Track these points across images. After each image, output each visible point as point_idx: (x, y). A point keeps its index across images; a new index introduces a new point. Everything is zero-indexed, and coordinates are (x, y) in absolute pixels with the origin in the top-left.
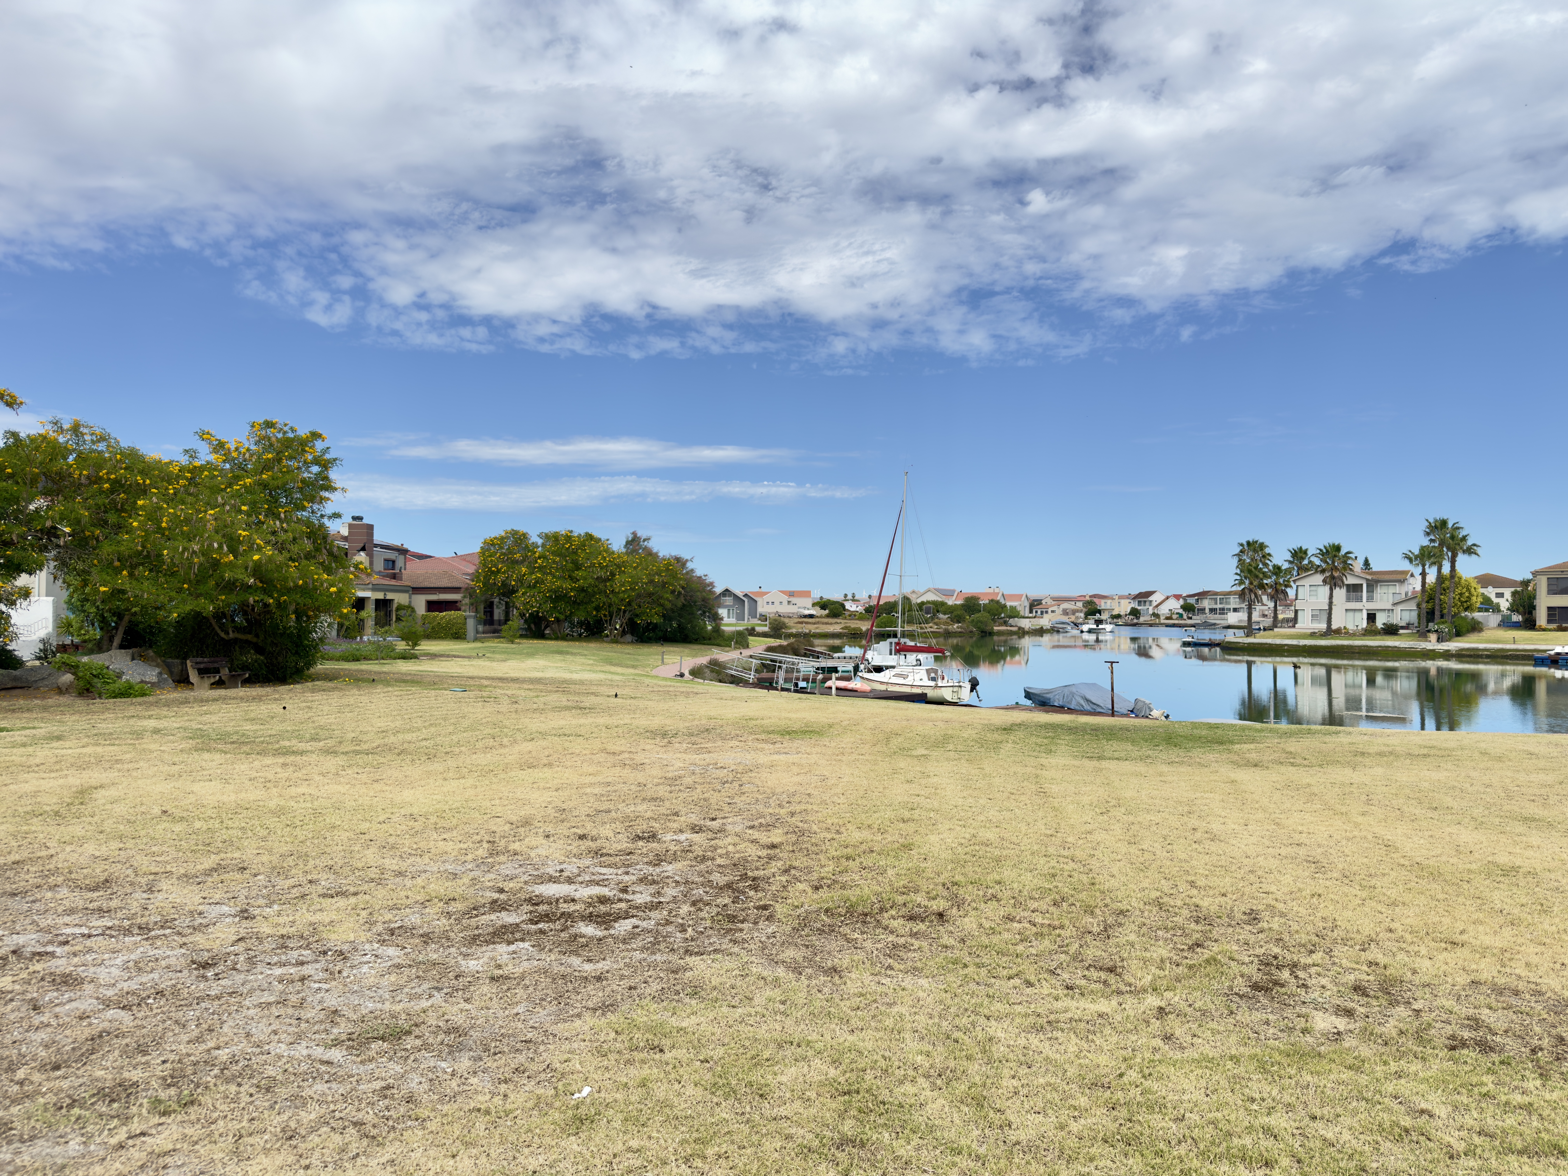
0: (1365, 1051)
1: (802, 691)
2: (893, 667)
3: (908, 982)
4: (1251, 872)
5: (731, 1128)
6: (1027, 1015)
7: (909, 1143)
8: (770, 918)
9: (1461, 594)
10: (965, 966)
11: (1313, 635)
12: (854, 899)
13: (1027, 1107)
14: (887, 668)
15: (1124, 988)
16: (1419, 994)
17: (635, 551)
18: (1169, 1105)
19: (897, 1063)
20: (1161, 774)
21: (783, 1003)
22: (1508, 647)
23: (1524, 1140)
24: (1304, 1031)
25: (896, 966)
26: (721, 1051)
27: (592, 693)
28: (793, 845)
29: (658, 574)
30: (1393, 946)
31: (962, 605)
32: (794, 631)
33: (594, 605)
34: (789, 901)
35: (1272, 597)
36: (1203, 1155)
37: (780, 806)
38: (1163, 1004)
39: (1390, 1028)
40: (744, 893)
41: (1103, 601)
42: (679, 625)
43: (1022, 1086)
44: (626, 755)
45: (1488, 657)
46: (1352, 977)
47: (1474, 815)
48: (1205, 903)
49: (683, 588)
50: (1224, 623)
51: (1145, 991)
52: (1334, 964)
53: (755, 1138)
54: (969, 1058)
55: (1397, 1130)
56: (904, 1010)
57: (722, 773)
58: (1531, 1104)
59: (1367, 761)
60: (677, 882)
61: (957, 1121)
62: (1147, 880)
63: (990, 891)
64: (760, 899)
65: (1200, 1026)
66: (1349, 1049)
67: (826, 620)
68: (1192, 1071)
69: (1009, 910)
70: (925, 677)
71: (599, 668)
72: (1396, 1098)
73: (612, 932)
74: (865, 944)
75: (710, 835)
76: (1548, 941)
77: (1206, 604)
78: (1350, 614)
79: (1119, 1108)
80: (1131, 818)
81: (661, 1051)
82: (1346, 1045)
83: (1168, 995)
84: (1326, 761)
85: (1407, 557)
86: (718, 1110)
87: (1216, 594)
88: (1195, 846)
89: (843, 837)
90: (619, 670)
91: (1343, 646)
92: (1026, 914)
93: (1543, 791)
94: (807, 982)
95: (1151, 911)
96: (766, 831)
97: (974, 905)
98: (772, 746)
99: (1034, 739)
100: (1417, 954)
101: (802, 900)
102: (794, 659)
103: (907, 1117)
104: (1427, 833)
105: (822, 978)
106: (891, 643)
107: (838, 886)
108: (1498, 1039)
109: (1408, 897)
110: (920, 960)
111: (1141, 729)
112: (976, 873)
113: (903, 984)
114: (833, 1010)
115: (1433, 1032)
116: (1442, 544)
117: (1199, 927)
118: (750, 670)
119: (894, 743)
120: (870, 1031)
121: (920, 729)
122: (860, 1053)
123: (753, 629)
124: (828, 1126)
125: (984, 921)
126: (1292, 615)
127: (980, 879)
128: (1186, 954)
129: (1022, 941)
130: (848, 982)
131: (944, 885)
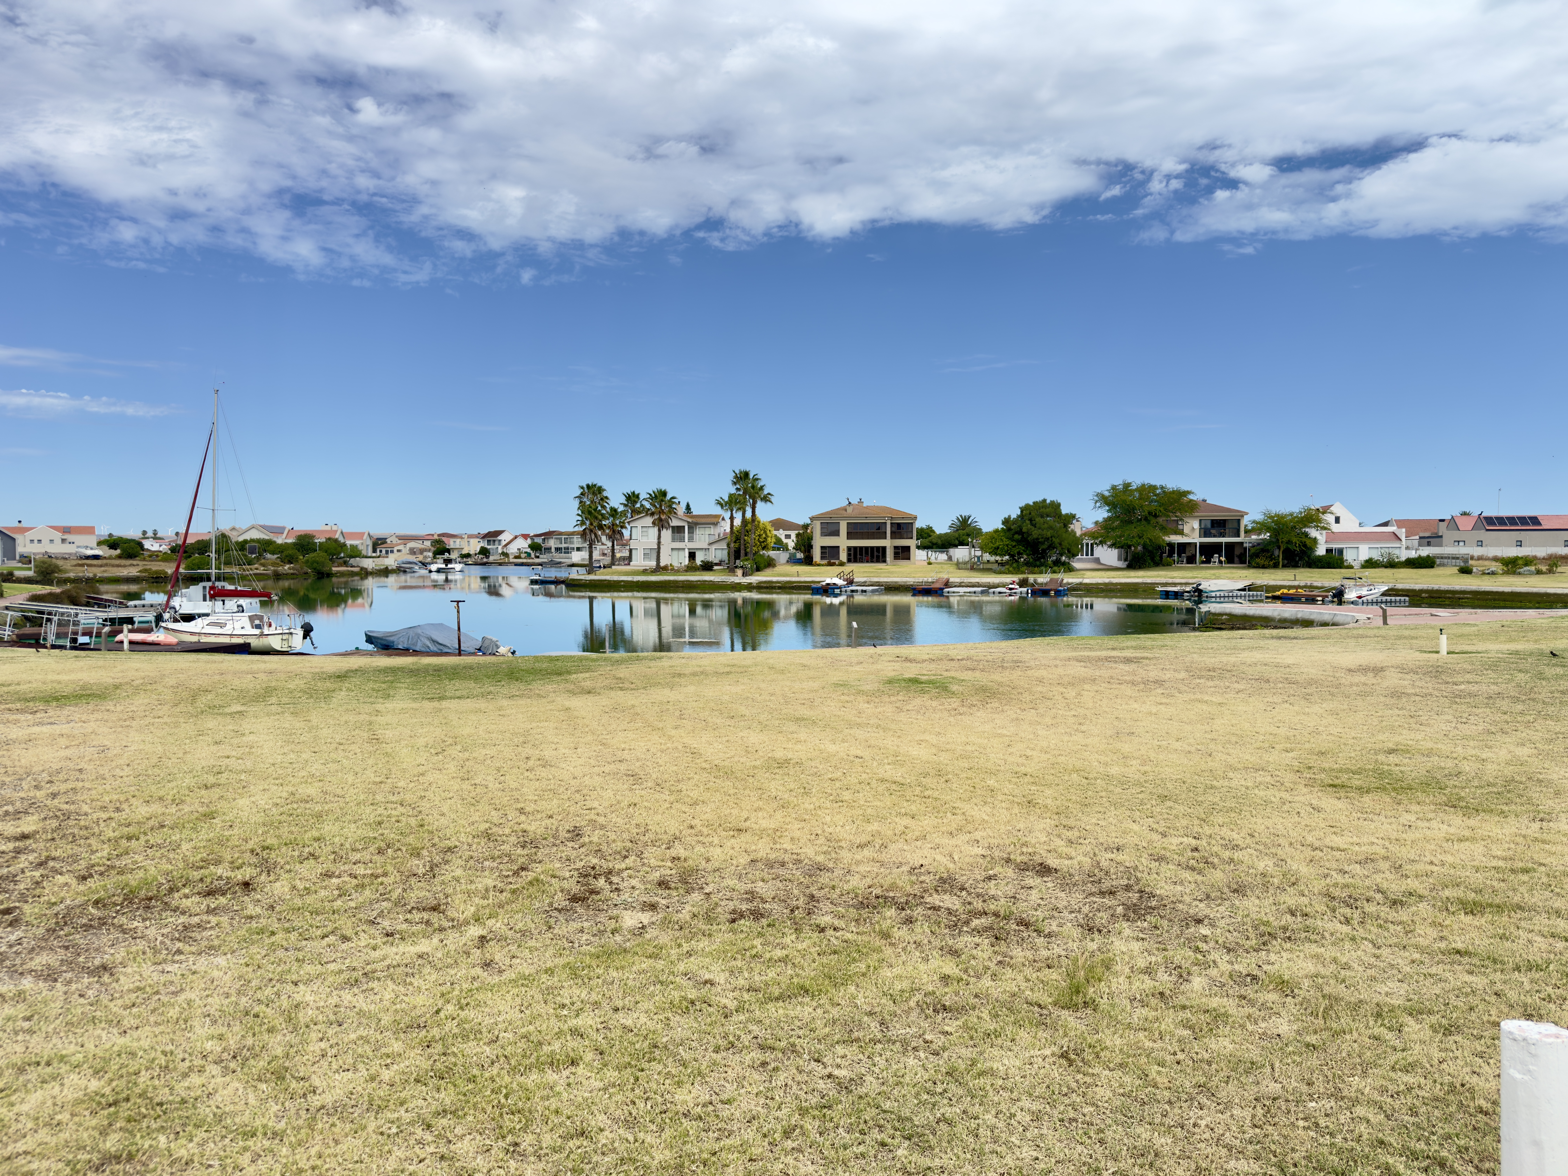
0: (664, 938)
1: (84, 647)
2: (207, 615)
3: (202, 964)
4: (578, 791)
6: (341, 972)
7: (191, 1141)
8: (13, 924)
9: (760, 536)
10: (273, 933)
11: (645, 572)
12: (134, 883)
13: (335, 1066)
14: (200, 615)
15: (446, 924)
16: (710, 879)
18: (484, 1030)
19: (181, 1056)
20: (500, 709)
21: (28, 1019)
22: (794, 579)
23: (780, 988)
24: (614, 932)
25: (187, 948)
28: (53, 831)
30: (692, 840)
31: (294, 544)
32: (72, 575)
34: (42, 899)
35: (610, 537)
36: (513, 1071)
37: (37, 787)
38: (484, 933)
39: (685, 915)
41: (452, 541)
43: (331, 1046)
45: (780, 588)
46: (658, 874)
47: (761, 720)
48: (531, 828)
50: (569, 562)
51: (468, 923)
52: (644, 864)
54: (270, 1031)
55: (685, 1003)
56: (192, 996)
58: (787, 956)
59: (683, 681)
61: (252, 1101)
62: (477, 814)
63: (307, 850)
65: (519, 946)
66: (650, 940)
67: (118, 562)
68: (508, 992)
69: (328, 866)
70: (248, 625)
72: (686, 975)
74: (147, 932)
76: (807, 817)
77: (552, 543)
78: (675, 553)
79: (433, 1044)
80: (467, 755)
82: (648, 936)
83: (490, 923)
84: (649, 683)
85: (719, 503)
87: (561, 534)
88: (527, 774)
89: (124, 815)
91: (669, 581)
92: (347, 867)
93: (811, 696)
94: (65, 989)
95: (479, 843)
96: (14, 820)
97: (288, 867)
98: (30, 717)
99: (371, 685)
100: (711, 844)
101: (62, 895)
102: (71, 609)
103: (190, 1112)
104: (725, 739)
105: (86, 980)
106: (204, 588)
107: (114, 872)
108: (767, 906)
109: (706, 796)
110: (218, 937)
111: (485, 666)
112: (292, 833)
113: (194, 968)
114: (98, 1013)
115: (719, 909)
116: (745, 493)
117: (526, 852)
118: (5, 625)
119: (203, 701)
120: (147, 1028)
121: (236, 683)
122: (133, 1054)
123: (11, 574)
124: (84, 1148)
125: (298, 882)
126: (627, 554)
127: (295, 839)
128: (510, 880)
129: (340, 896)
130: (121, 977)
131: (252, 851)
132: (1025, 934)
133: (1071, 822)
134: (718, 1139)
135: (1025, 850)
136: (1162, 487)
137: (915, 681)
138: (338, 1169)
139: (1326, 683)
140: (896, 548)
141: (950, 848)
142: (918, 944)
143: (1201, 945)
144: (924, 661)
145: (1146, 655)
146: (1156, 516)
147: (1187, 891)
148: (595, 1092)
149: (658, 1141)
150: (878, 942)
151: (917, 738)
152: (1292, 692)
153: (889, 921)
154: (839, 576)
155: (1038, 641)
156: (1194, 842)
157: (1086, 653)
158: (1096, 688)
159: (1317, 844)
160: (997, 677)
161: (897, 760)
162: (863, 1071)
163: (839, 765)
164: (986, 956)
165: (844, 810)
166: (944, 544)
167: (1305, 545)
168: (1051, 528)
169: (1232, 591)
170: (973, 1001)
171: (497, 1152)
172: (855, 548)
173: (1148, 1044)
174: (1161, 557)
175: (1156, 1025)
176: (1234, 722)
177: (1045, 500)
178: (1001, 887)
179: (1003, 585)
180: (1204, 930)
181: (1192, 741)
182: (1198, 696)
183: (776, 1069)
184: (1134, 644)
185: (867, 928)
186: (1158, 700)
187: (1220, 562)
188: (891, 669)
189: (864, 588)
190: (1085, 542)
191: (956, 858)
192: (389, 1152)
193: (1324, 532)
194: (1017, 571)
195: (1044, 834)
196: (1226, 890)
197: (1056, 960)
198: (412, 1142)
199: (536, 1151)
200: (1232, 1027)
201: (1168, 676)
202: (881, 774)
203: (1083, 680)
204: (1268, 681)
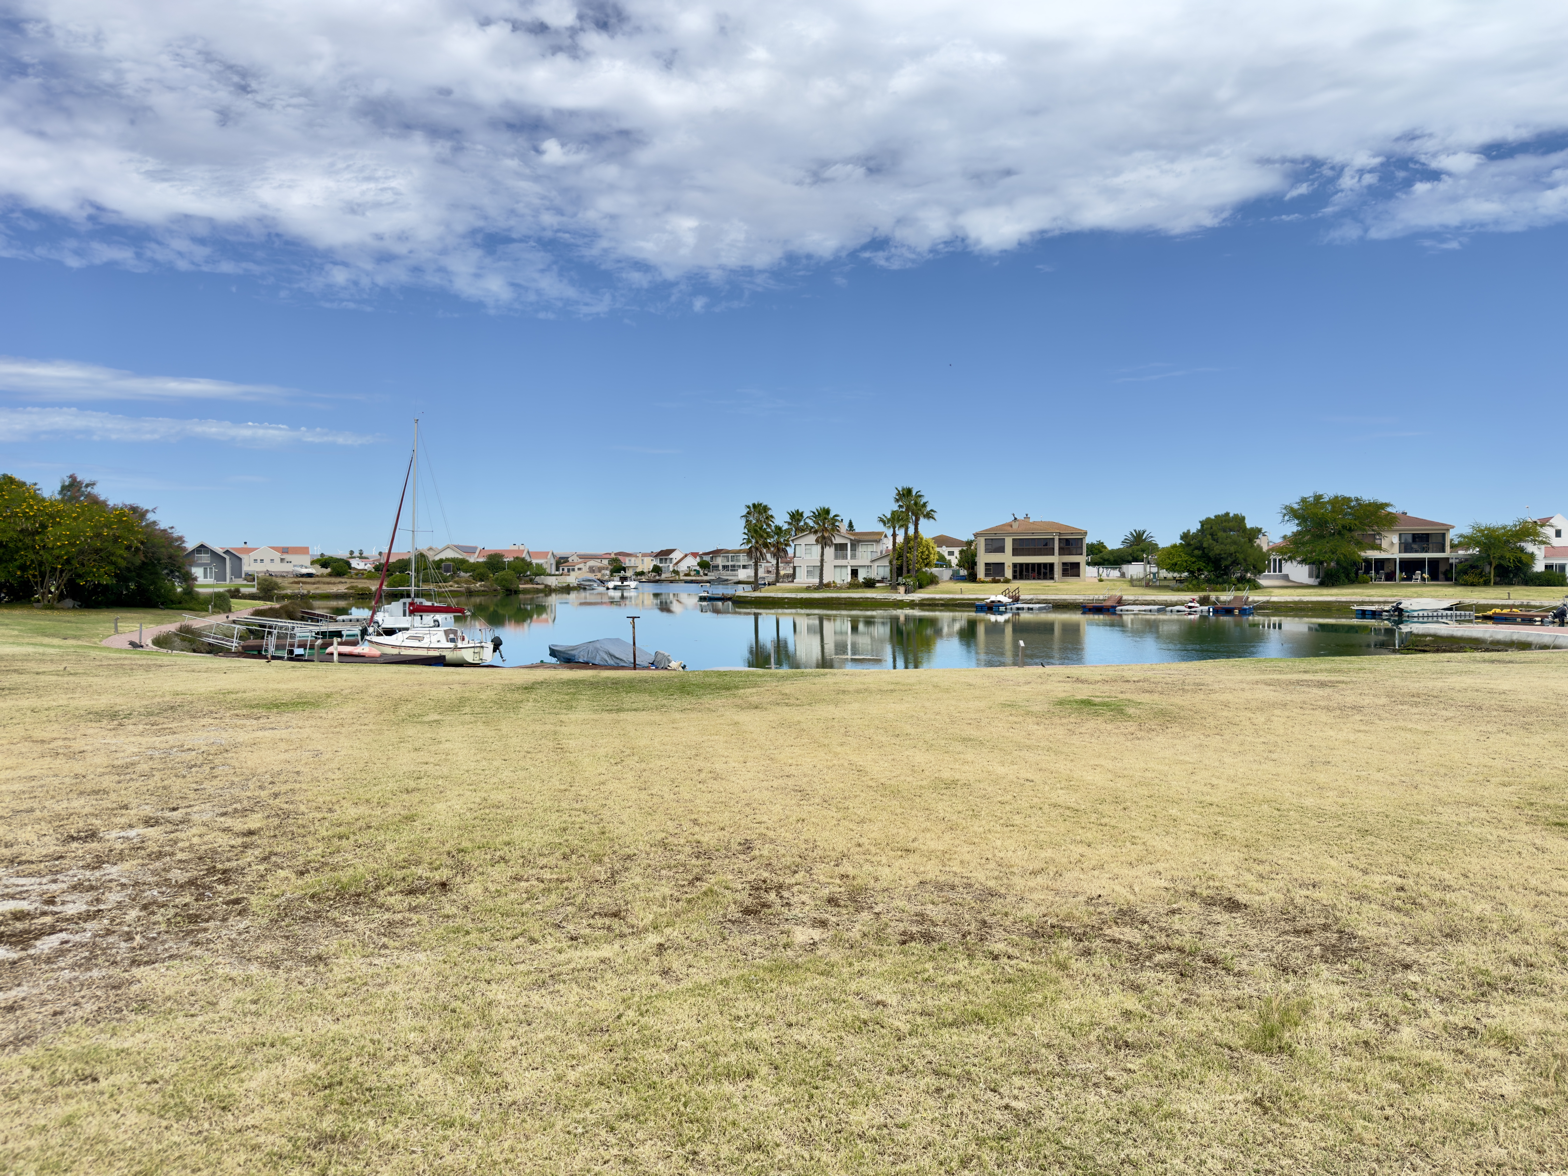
0: (835, 957)
1: (299, 658)
2: (407, 629)
3: (404, 958)
4: (748, 805)
5: (184, 1150)
6: (529, 973)
7: (396, 1126)
8: (242, 913)
9: (922, 553)
10: (468, 933)
11: (808, 589)
12: (345, 880)
13: (525, 1064)
14: (400, 630)
15: (627, 931)
16: (879, 899)
17: (74, 499)
18: (663, 1037)
19: (387, 1045)
20: (673, 722)
21: (255, 1002)
22: (957, 596)
23: (954, 1014)
24: (786, 946)
25: (391, 943)
26: (174, 1067)
27: (15, 671)
28: (275, 828)
29: (108, 525)
30: (860, 858)
31: (485, 563)
32: (289, 592)
33: (17, 563)
34: (266, 892)
35: (775, 555)
36: (691, 1079)
37: (261, 787)
38: (662, 940)
39: (855, 934)
40: (210, 888)
41: (627, 559)
42: (138, 587)
43: (521, 1045)
44: (61, 743)
45: (942, 605)
46: (827, 891)
47: (927, 739)
48: (705, 839)
49: (142, 543)
50: (735, 579)
51: (647, 930)
52: (813, 881)
53: (213, 1157)
54: (466, 1026)
55: (858, 1023)
56: (397, 989)
57: (188, 756)
58: (960, 982)
59: (847, 698)
60: (123, 885)
61: (451, 1093)
62: (654, 823)
63: (498, 853)
64: (232, 893)
65: (695, 956)
66: (821, 957)
67: (328, 580)
68: (685, 1001)
69: (518, 869)
70: (443, 638)
71: (27, 640)
72: (858, 994)
73: (32, 951)
74: (357, 926)
75: (170, 827)
76: (976, 840)
77: (720, 561)
78: (838, 570)
79: (616, 1049)
80: (643, 765)
81: (95, 1080)
82: (819, 953)
83: (668, 931)
84: (814, 700)
85: (881, 520)
86: (167, 1134)
87: (728, 552)
88: (700, 786)
89: (335, 816)
90: (56, 641)
91: (832, 598)
92: (534, 871)
93: (977, 715)
94: (286, 976)
95: (656, 852)
96: (242, 817)
97: (480, 870)
98: (255, 722)
99: (555, 696)
100: (879, 863)
101: (283, 888)
102: (288, 623)
103: (395, 1099)
104: (890, 757)
105: (304, 969)
106: (405, 604)
107: (327, 869)
108: (938, 929)
109: (873, 814)
110: (419, 934)
111: (659, 680)
112: (484, 836)
113: (398, 962)
114: (315, 1001)
115: (889, 930)
116: (908, 509)
117: (699, 862)
118: (233, 637)
119: (403, 710)
120: (357, 1017)
121: (434, 693)
122: (345, 1041)
123: (237, 591)
124: (304, 1126)
125: (490, 884)
126: (791, 571)
127: (488, 843)
128: (686, 889)
129: (528, 899)
130: (335, 968)
131: (449, 853)
132: (1213, 972)
133: (1262, 856)
134: (893, 1163)
135: (1211, 883)
136: (1357, 500)
137: (1087, 703)
138: (529, 1164)
139: (1548, 712)
140: (1064, 564)
141: (1130, 879)
142: (1097, 977)
143: (1410, 992)
144: (1097, 682)
145: (1341, 678)
146: (1350, 530)
147: (1393, 933)
148: (770, 1108)
149: (834, 1161)
150: (1055, 973)
151: (1092, 762)
152: (1509, 721)
153: (1066, 952)
154: (1004, 593)
155: (1222, 663)
156: (1399, 881)
157: (1276, 676)
158: (1287, 713)
159: (1543, 888)
160: (1178, 700)
161: (1071, 785)
162: (1041, 1104)
163: (1008, 788)
164: (1170, 992)
165: (1015, 835)
166: (1116, 560)
167: (1520, 561)
168: (1235, 543)
169: (1436, 610)
170: (1157, 1039)
171: (676, 1160)
172: (1021, 565)
173: (1352, 1096)
174: (1357, 574)
175: (1361, 1076)
176: (1442, 752)
177: (1227, 514)
178: (1186, 922)
179: (1182, 604)
180: (1413, 977)
181: (1394, 771)
182: (1402, 724)
183: (951, 1096)
184: (1328, 666)
185: (1043, 958)
186: (1356, 727)
187: (1423, 579)
188: (1062, 690)
189: (1031, 606)
190: (1272, 557)
191: (1137, 889)
192: (576, 1151)
193: (1543, 547)
194: (1197, 588)
195: (1233, 867)
196: (1437, 934)
197: (1246, 1001)
198: (597, 1143)
199: (714, 1162)
200: (1448, 1084)
201: (1367, 701)
202: (1054, 797)
203: (1273, 705)
204: (1480, 708)
